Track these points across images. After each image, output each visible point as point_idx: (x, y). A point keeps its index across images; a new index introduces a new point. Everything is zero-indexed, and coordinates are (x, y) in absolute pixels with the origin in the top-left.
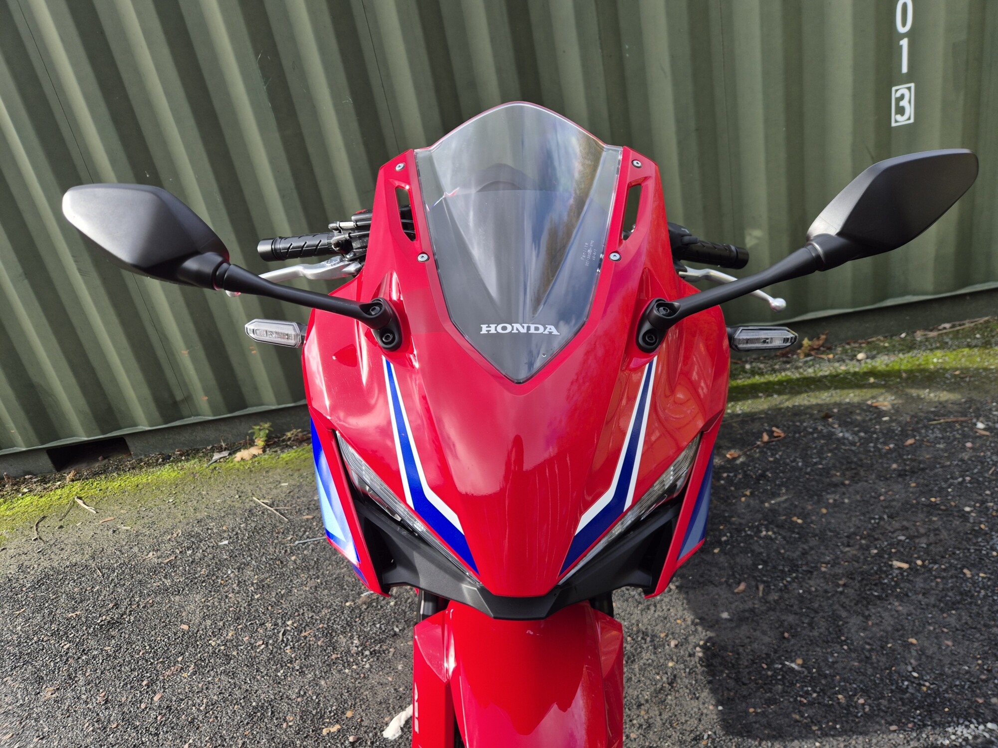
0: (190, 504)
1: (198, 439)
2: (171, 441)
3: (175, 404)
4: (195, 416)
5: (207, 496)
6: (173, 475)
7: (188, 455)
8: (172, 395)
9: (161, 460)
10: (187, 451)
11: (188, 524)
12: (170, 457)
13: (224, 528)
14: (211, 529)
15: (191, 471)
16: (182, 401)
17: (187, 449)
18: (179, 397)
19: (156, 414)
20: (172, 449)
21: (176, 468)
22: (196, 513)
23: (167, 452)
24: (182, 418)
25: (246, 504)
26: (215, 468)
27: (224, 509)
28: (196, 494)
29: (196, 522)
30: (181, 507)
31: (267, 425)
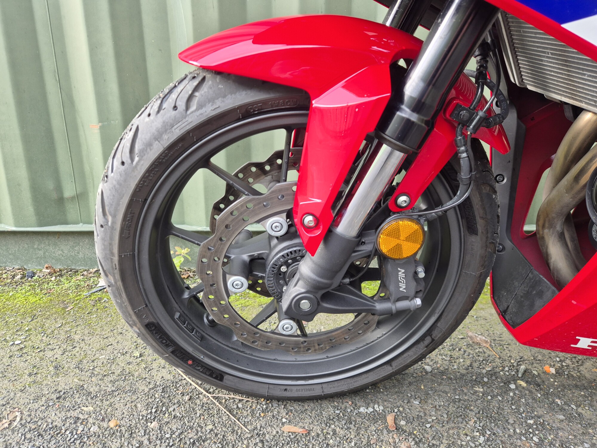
0: (49, 354)
1: (81, 255)
2: (41, 253)
3: (61, 200)
4: (84, 223)
5: (82, 345)
6: (32, 299)
7: (61, 275)
8: (59, 188)
9: (19, 276)
10: (60, 270)
11: (37, 399)
12: (34, 274)
13: (112, 424)
14: (84, 422)
15: (61, 298)
16: (72, 198)
17: (62, 268)
18: (69, 192)
19: (30, 210)
20: (40, 264)
21: (38, 291)
22: (57, 375)
23: (31, 267)
24: (66, 223)
25: (154, 373)
26: (100, 299)
27: (112, 378)
28: (63, 336)
29: (54, 397)
30: (33, 358)
31: (185, 251)
